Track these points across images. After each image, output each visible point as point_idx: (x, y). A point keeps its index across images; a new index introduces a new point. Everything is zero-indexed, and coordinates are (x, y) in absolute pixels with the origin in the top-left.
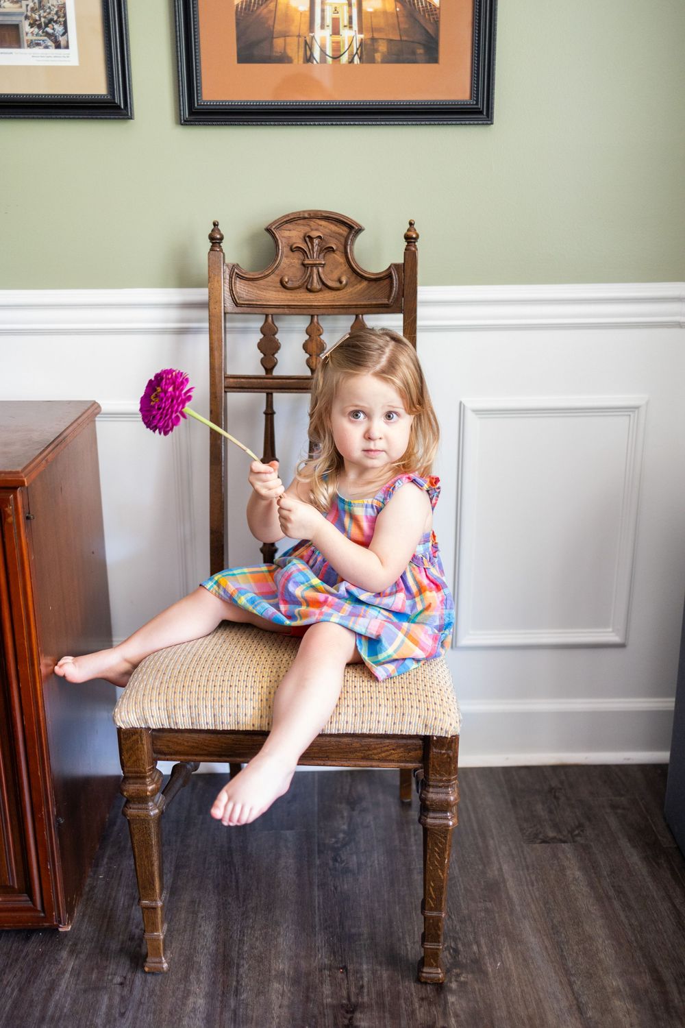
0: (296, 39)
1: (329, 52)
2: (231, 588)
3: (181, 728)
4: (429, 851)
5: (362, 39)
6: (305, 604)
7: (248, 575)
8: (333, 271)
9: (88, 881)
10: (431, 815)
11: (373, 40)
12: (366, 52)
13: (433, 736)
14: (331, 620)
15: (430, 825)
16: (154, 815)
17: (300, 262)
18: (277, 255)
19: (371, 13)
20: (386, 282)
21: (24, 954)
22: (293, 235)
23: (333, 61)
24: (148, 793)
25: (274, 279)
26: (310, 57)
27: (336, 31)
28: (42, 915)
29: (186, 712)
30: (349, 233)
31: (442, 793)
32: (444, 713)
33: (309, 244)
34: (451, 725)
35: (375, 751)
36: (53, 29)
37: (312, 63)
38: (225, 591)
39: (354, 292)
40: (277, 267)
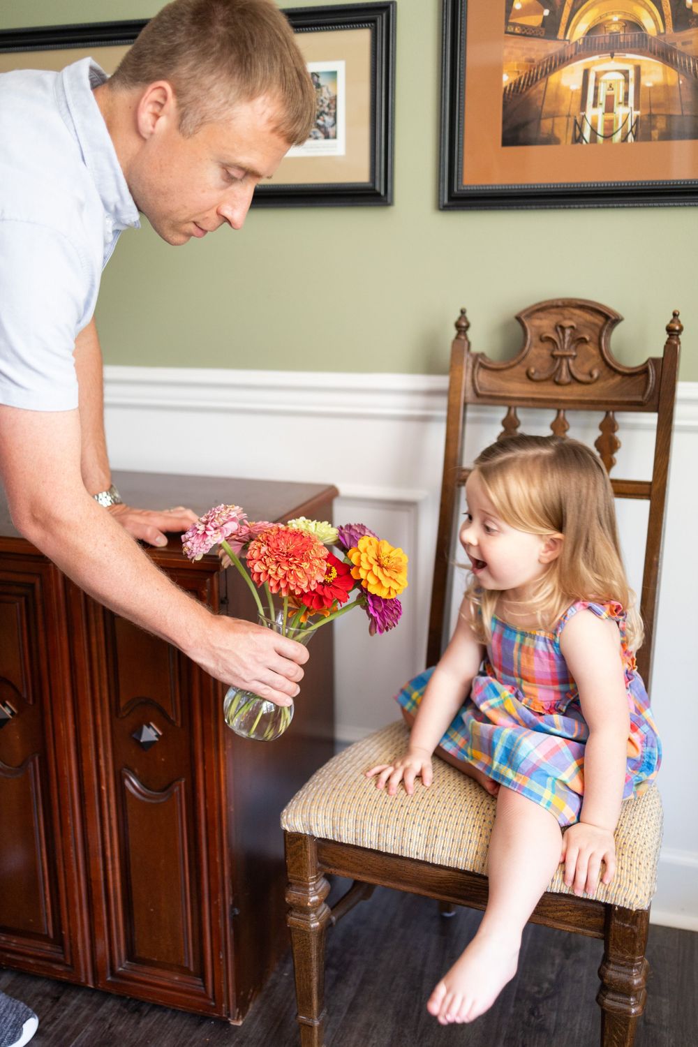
0: (565, 119)
1: (600, 131)
3: (344, 842)
4: (606, 1037)
5: (638, 116)
8: (584, 363)
9: (272, 976)
10: (610, 995)
11: (651, 116)
12: (642, 130)
13: (614, 906)
15: (609, 1008)
16: (314, 928)
17: (549, 352)
18: (525, 344)
19: (650, 88)
20: (642, 377)
21: (191, 1040)
22: (545, 324)
23: (604, 140)
24: (309, 904)
25: (520, 369)
26: (579, 137)
27: (609, 109)
28: (213, 1004)
29: (351, 826)
30: (605, 324)
31: (623, 973)
32: (630, 881)
33: (560, 334)
34: (637, 896)
35: (550, 909)
36: (324, 121)
37: (582, 143)
39: (604, 388)
40: (524, 358)
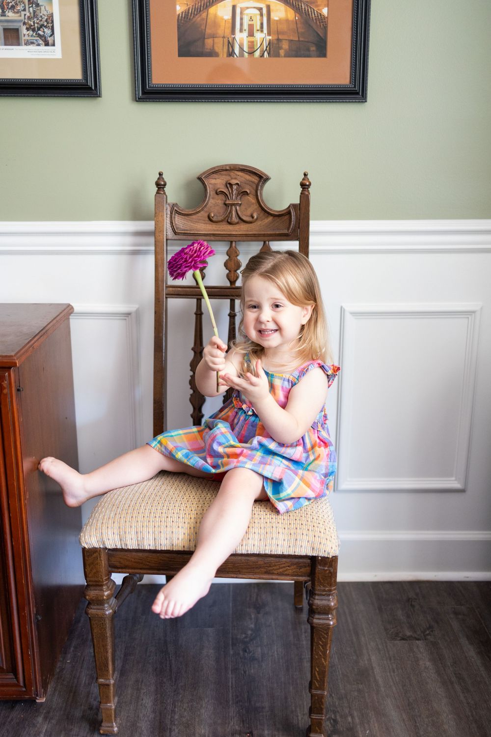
0: (221, 39)
1: (246, 49)
3: (130, 548)
4: (315, 644)
5: (270, 40)
7: (183, 435)
8: (247, 208)
9: (59, 664)
10: (317, 616)
11: (278, 40)
12: (273, 49)
13: (318, 557)
14: (246, 467)
15: (316, 624)
16: (109, 614)
17: (223, 202)
18: (206, 197)
19: (277, 21)
20: (286, 217)
21: (9, 720)
22: (218, 182)
23: (248, 55)
24: (105, 597)
25: (203, 214)
26: (232, 52)
27: (251, 34)
28: (24, 689)
29: (134, 536)
30: (260, 181)
31: (325, 600)
32: (326, 539)
33: (230, 189)
34: (332, 548)
35: (275, 568)
36: (44, 32)
37: (233, 57)
39: (262, 225)
40: (206, 206)
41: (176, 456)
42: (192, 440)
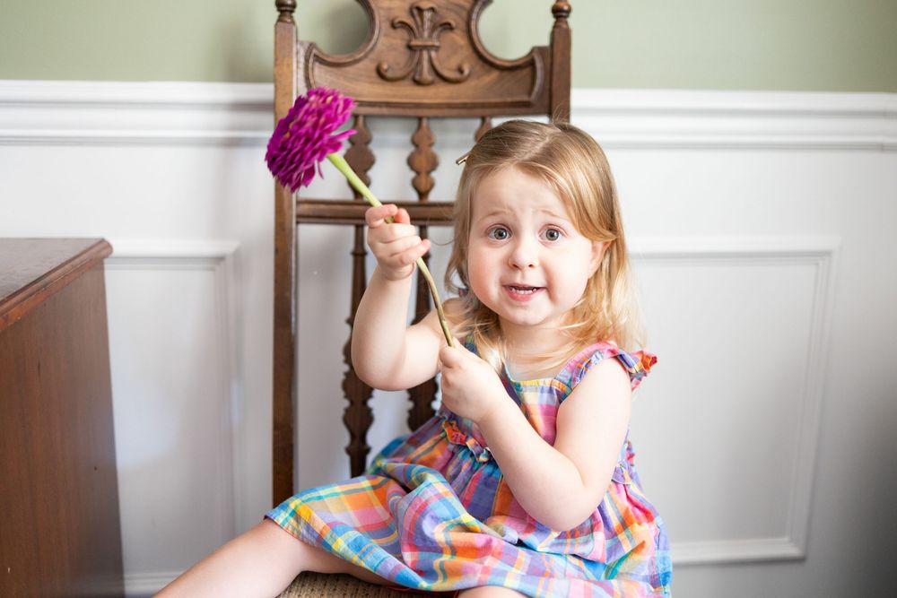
2: (319, 524)
6: (449, 551)
7: (343, 496)
8: (451, 57)
14: (505, 584)
17: (404, 43)
18: (372, 33)
20: (527, 71)
22: (395, 6)
30: (474, 4)
33: (418, 19)
38: (309, 527)
39: (478, 86)
40: (372, 49)
41: (334, 547)
42: (363, 507)
